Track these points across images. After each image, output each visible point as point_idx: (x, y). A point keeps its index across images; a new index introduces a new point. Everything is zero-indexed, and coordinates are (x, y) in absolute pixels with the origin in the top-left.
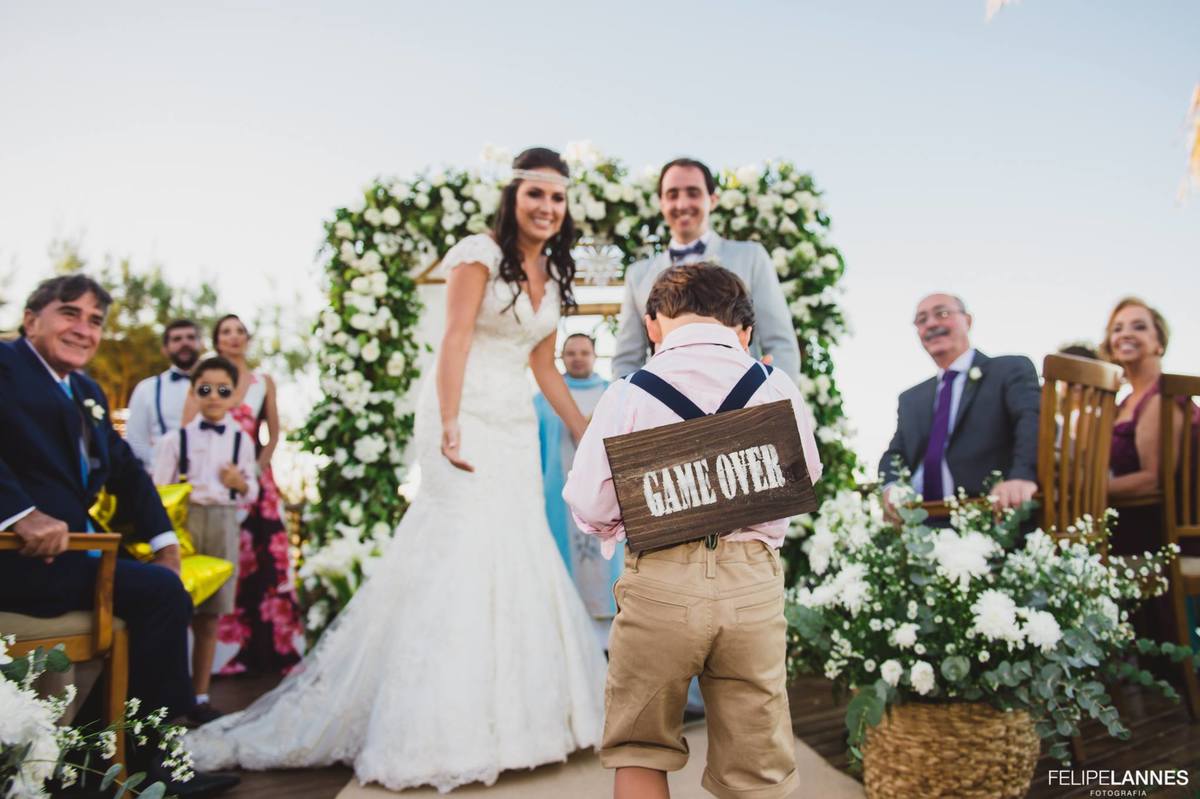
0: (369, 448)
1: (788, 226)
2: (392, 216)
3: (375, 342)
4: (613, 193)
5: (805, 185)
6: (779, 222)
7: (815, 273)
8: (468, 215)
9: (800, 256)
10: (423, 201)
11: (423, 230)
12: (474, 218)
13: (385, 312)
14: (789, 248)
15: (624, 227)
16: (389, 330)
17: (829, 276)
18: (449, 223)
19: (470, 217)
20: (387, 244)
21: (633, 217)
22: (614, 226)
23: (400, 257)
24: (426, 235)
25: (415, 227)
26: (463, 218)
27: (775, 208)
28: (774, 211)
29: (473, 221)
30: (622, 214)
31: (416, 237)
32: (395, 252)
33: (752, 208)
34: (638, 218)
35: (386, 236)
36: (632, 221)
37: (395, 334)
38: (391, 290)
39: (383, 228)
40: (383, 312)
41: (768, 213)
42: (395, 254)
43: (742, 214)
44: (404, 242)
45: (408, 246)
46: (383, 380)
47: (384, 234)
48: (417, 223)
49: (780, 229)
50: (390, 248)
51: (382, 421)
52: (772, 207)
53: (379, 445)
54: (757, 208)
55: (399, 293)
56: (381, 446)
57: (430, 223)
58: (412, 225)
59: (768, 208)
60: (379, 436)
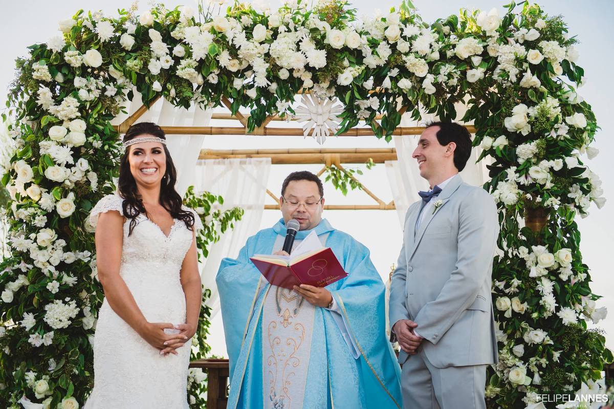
0: (60, 314)
1: (530, 80)
2: (93, 58)
3: (71, 196)
4: (336, 39)
5: (553, 32)
6: (520, 77)
7: (561, 132)
8: (177, 60)
9: (543, 114)
11: (127, 74)
12: (183, 63)
13: (84, 164)
14: (530, 104)
15: (346, 77)
16: (88, 182)
18: (155, 68)
19: (180, 62)
20: (87, 89)
21: (357, 67)
22: (337, 76)
23: (102, 103)
24: (131, 79)
25: (119, 71)
26: (172, 62)
27: (517, 59)
28: (516, 62)
29: (183, 66)
30: (346, 63)
31: (120, 81)
32: (96, 97)
33: (491, 57)
34: (363, 67)
35: (87, 80)
36: (356, 71)
37: (94, 186)
38: (90, 139)
39: (85, 71)
40: (81, 164)
41: (509, 64)
42: (96, 99)
43: (480, 65)
44: (107, 87)
45: (111, 91)
46: (79, 238)
47: (85, 78)
48: (121, 66)
49: (522, 84)
50: (90, 92)
51: (76, 283)
52: (514, 57)
53: (71, 310)
54: (496, 58)
55: (99, 142)
56: (73, 311)
57: (136, 67)
58: (115, 68)
59: (510, 59)
60: (72, 300)
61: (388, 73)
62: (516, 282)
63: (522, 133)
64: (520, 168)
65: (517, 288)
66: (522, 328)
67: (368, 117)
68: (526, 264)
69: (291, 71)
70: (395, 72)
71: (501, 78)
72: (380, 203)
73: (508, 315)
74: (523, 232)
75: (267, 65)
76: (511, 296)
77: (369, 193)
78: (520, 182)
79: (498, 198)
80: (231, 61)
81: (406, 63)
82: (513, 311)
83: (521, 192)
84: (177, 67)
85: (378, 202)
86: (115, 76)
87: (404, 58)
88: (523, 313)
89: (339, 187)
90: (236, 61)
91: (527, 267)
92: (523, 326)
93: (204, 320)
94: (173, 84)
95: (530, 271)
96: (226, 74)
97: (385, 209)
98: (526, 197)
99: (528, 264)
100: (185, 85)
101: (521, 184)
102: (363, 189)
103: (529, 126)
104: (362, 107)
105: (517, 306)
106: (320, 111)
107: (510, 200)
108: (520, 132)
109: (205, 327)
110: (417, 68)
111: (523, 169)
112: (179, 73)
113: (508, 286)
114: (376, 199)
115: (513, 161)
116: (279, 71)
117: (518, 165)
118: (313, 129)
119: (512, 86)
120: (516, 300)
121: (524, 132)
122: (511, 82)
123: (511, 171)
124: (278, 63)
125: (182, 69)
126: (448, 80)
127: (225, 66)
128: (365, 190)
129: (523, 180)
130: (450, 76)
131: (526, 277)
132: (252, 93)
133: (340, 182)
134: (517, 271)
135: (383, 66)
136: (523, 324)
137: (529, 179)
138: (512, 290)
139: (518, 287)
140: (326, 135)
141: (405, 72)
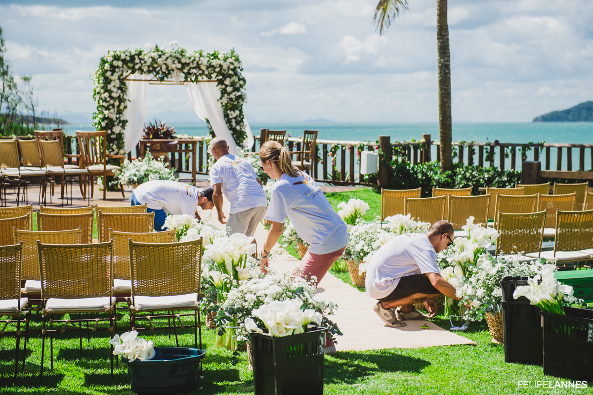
0: (117, 129)
1: (231, 72)
2: (120, 63)
3: (117, 100)
4: (183, 61)
5: (237, 60)
7: (238, 85)
9: (234, 81)
10: (128, 58)
12: (144, 65)
14: (230, 78)
15: (186, 70)
17: (241, 86)
22: (183, 70)
30: (186, 66)
33: (221, 65)
36: (188, 68)
37: (121, 97)
38: (121, 85)
40: (119, 91)
41: (226, 68)
43: (219, 67)
46: (119, 111)
47: (118, 69)
48: (127, 65)
51: (119, 122)
60: (119, 126)
69: (172, 68)
71: (224, 71)
75: (165, 66)
79: (222, 101)
80: (156, 65)
83: (228, 100)
87: (200, 65)
94: (140, 70)
100: (144, 70)
104: (189, 77)
107: (225, 102)
110: (204, 68)
111: (228, 94)
112: (142, 68)
115: (226, 92)
116: (168, 68)
119: (226, 73)
121: (229, 85)
129: (228, 97)
130: (212, 70)
132: (161, 72)
135: (195, 67)
141: (200, 69)
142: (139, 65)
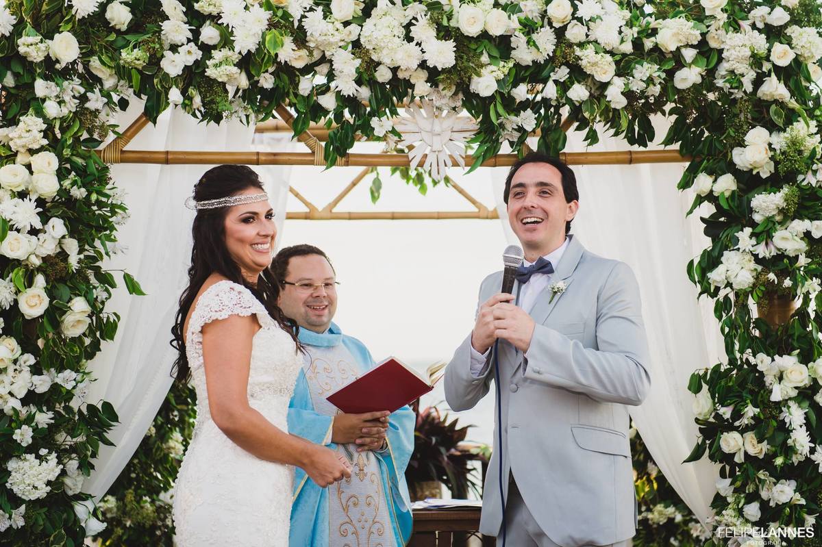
1: (774, 90)
2: (65, 47)
6: (758, 82)
8: (207, 50)
11: (123, 72)
12: (217, 55)
13: (57, 227)
14: (772, 127)
15: (485, 83)
16: (63, 255)
18: (173, 65)
19: (210, 53)
20: (58, 100)
21: (502, 63)
22: (470, 79)
23: (81, 121)
24: (130, 80)
25: (109, 67)
26: (198, 54)
27: (754, 55)
28: (752, 59)
29: (217, 61)
30: (485, 58)
31: (109, 83)
32: (70, 112)
33: (712, 50)
34: (511, 65)
35: (57, 84)
36: (500, 70)
37: (74, 261)
38: (67, 183)
39: (50, 68)
40: (53, 227)
41: (742, 63)
42: (71, 115)
43: (695, 62)
44: (89, 94)
45: (95, 101)
46: (56, 349)
47: (54, 81)
48: (112, 59)
49: (760, 93)
50: (63, 105)
51: (53, 421)
52: (750, 53)
53: (50, 468)
54: (721, 51)
55: (83, 190)
56: (53, 470)
57: (137, 62)
58: (103, 63)
59: (742, 56)
60: (50, 453)
61: (552, 74)
62: (750, 411)
63: (761, 174)
64: (758, 230)
65: (752, 418)
66: (759, 479)
67: (516, 140)
68: (765, 379)
69: (395, 70)
70: (562, 73)
71: (728, 85)
72: (479, 209)
73: (739, 459)
74: (758, 324)
75: (358, 62)
76: (743, 431)
77: (461, 192)
78: (758, 254)
79: (724, 278)
80: (296, 52)
81: (582, 60)
82: (746, 453)
83: (760, 268)
84: (207, 61)
85: (477, 207)
86: (100, 75)
87: (578, 51)
88: (761, 457)
89: (411, 181)
90: (304, 52)
91: (767, 384)
92: (762, 477)
93: (188, 409)
94: (198, 87)
95: (771, 392)
96: (287, 73)
97: (487, 218)
98: (768, 278)
99: (769, 379)
100: (219, 90)
101: (760, 257)
102: (453, 186)
103: (772, 163)
104: (509, 127)
105: (751, 446)
106: (437, 129)
107: (743, 283)
108: (758, 173)
109: (191, 420)
110: (599, 69)
111: (762, 232)
112: (211, 72)
113: (737, 415)
114: (474, 202)
115: (745, 216)
116: (376, 71)
117: (753, 224)
118: (426, 156)
119: (745, 98)
120: (750, 436)
121: (764, 173)
122: (745, 92)
123: (744, 236)
124: (375, 57)
125: (216, 66)
126: (646, 88)
127: (286, 62)
128: (455, 187)
129: (762, 251)
130: (650, 81)
131: (766, 401)
132: (328, 101)
133: (413, 173)
134: (751, 392)
135: (542, 62)
136: (762, 474)
137: (772, 247)
138: (745, 421)
139: (754, 418)
140: (446, 166)
141: (578, 73)
142: (190, 54)
